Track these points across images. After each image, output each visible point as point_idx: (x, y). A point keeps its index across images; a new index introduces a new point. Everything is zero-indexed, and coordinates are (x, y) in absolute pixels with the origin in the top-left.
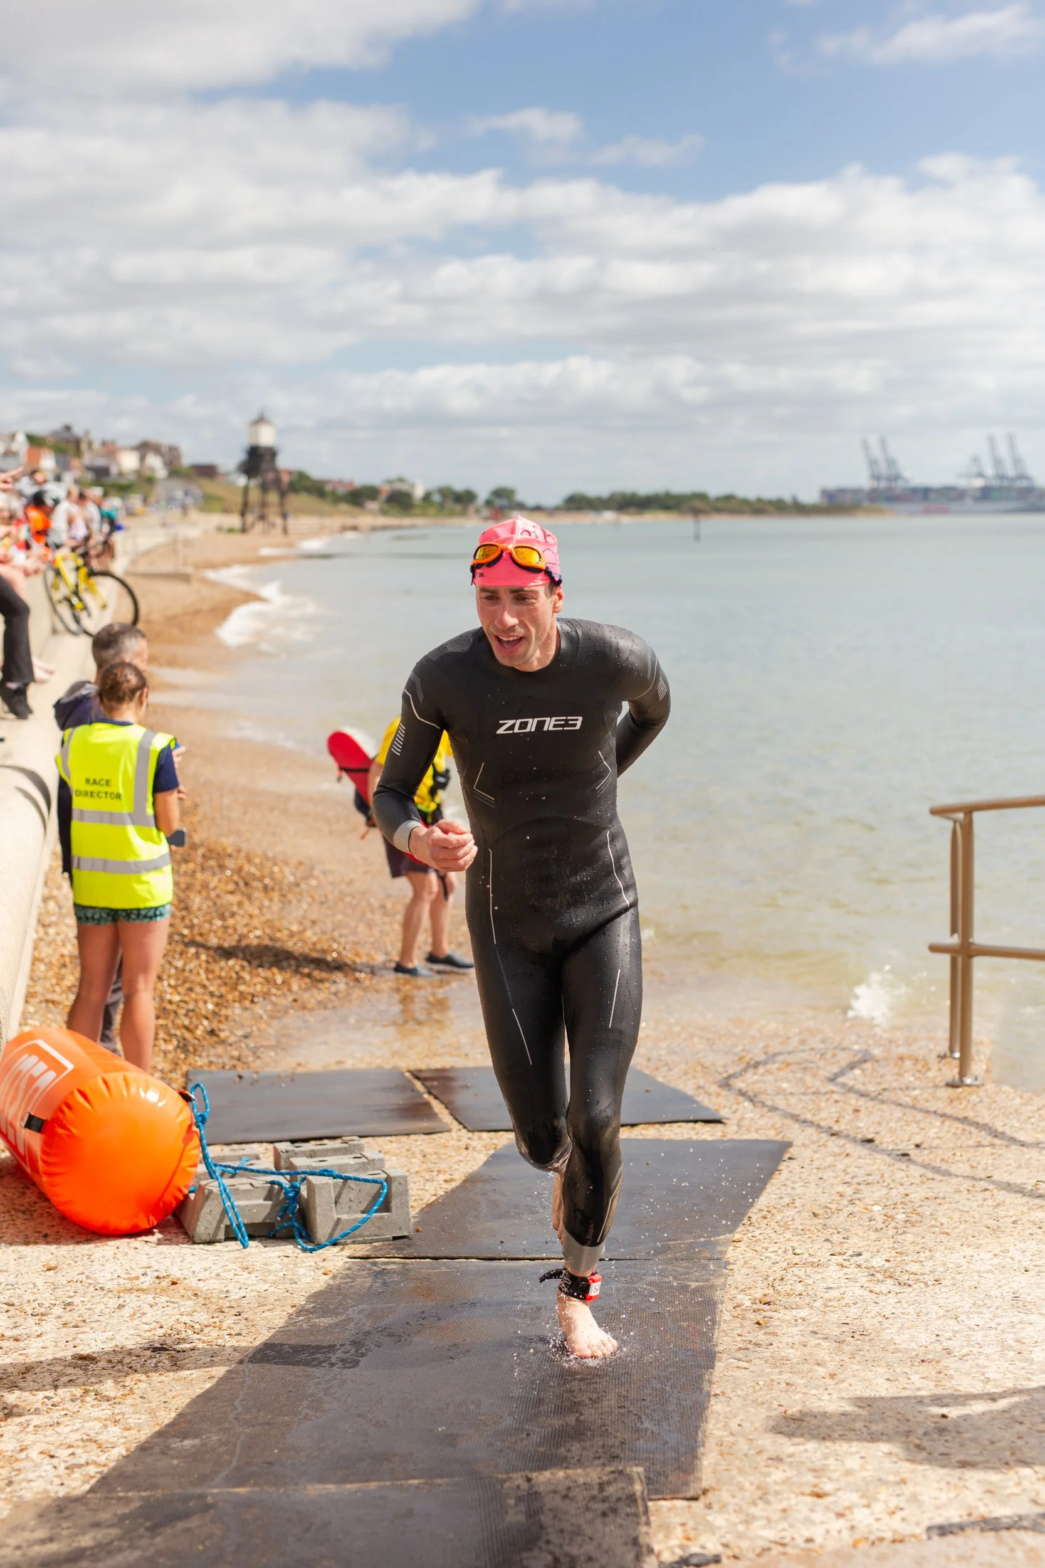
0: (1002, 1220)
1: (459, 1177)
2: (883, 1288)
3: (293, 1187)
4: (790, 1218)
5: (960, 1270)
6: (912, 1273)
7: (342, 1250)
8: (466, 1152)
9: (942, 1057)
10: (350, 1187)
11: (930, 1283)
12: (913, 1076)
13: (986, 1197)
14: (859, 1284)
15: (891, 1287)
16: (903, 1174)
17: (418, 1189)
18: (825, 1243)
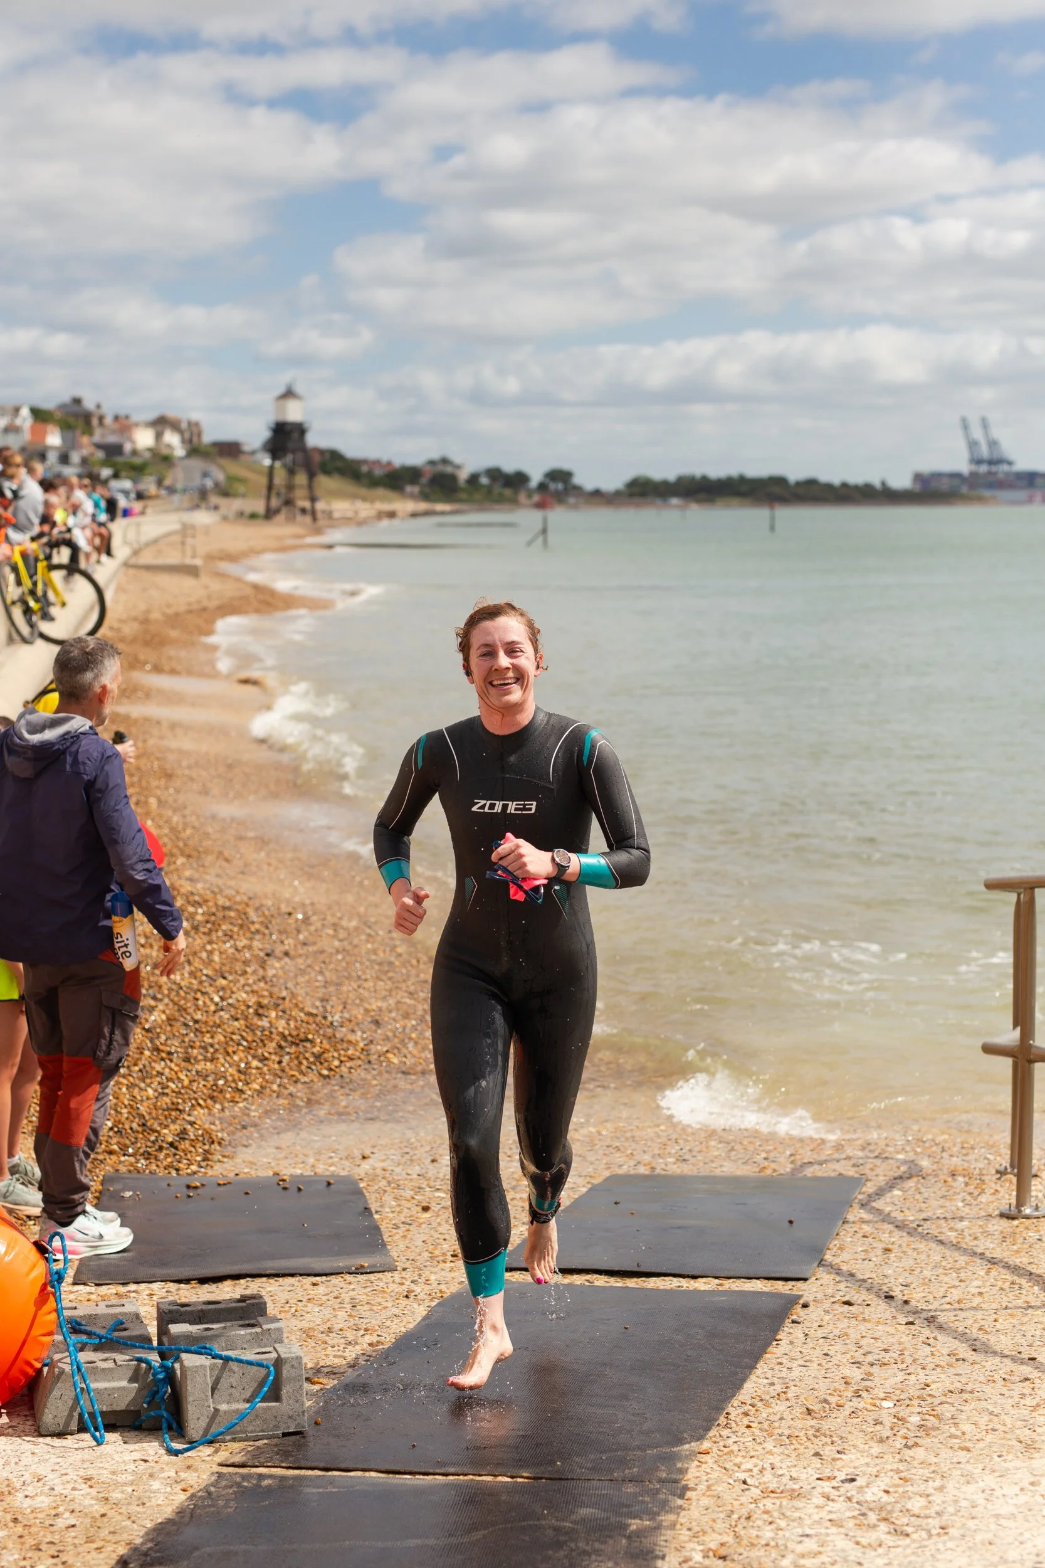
0: (1039, 1430)
1: (388, 1340)
2: (871, 1537)
3: (162, 1366)
4: (778, 1416)
5: (975, 1512)
6: (913, 1515)
7: (217, 1451)
8: (405, 1302)
9: (1001, 1173)
10: (231, 1370)
11: (934, 1532)
12: (963, 1201)
13: (1025, 1391)
14: (842, 1530)
15: (883, 1537)
16: (928, 1349)
17: (335, 1356)
18: (816, 1460)
